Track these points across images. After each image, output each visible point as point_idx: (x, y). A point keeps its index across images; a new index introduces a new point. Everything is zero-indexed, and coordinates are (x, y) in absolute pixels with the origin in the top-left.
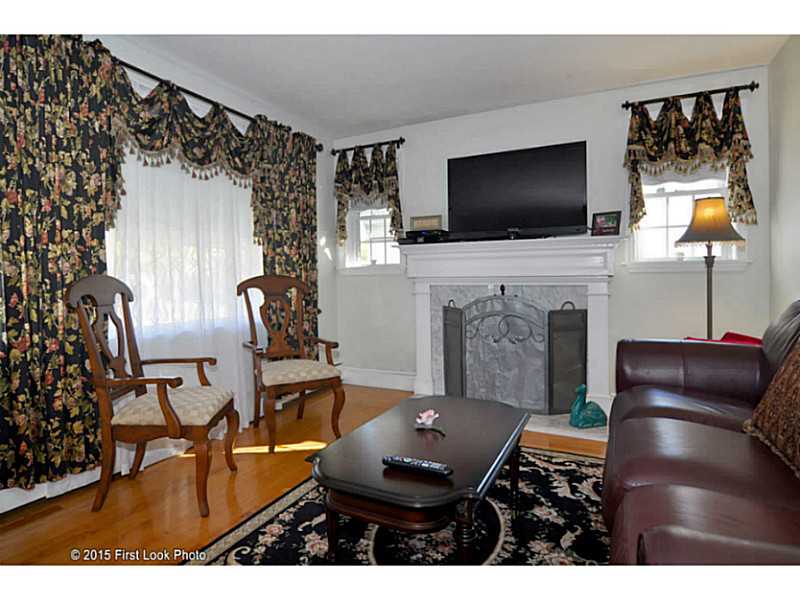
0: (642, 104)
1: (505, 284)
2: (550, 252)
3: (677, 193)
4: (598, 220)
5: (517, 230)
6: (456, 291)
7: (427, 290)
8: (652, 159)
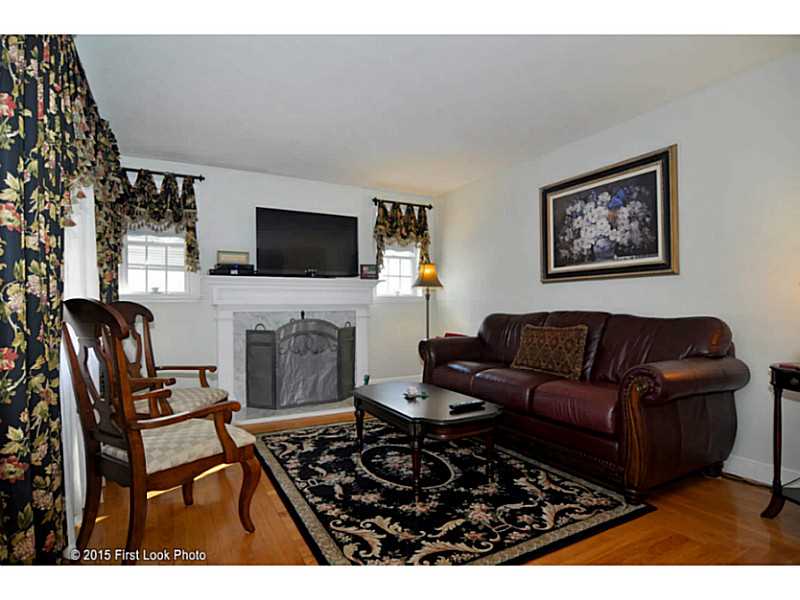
0: (383, 201)
1: (305, 310)
2: (319, 288)
3: (394, 257)
4: (365, 269)
5: (316, 271)
6: (258, 316)
7: (231, 316)
8: (389, 236)
